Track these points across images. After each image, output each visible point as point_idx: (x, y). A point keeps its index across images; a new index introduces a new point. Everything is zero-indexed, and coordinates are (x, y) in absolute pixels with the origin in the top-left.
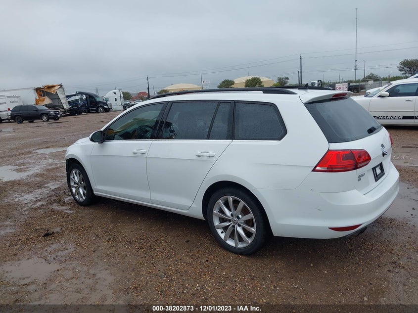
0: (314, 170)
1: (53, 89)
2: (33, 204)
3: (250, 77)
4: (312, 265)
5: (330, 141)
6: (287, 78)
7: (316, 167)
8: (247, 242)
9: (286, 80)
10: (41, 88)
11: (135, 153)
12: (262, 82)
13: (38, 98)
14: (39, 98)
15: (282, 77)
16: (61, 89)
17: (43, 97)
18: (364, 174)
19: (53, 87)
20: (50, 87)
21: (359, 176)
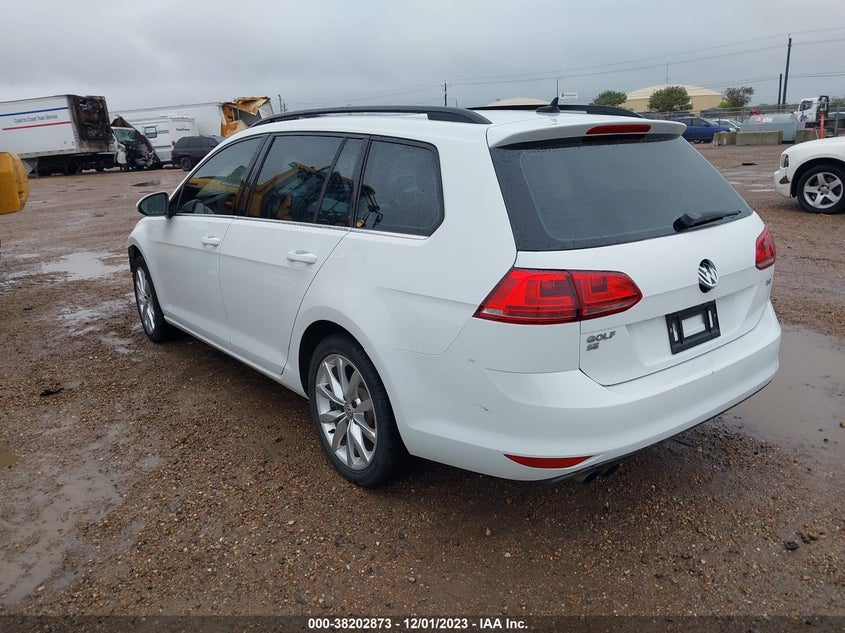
0: (478, 314)
1: (253, 106)
2: (77, 330)
3: (663, 87)
4: (488, 532)
5: (521, 246)
6: (749, 91)
7: (481, 307)
8: (364, 459)
9: (747, 95)
10: (231, 103)
11: (205, 244)
12: (688, 99)
13: (225, 123)
14: (227, 122)
15: (738, 87)
16: (267, 106)
17: (235, 122)
18: (612, 334)
19: (253, 101)
20: (247, 102)
21: (591, 339)
